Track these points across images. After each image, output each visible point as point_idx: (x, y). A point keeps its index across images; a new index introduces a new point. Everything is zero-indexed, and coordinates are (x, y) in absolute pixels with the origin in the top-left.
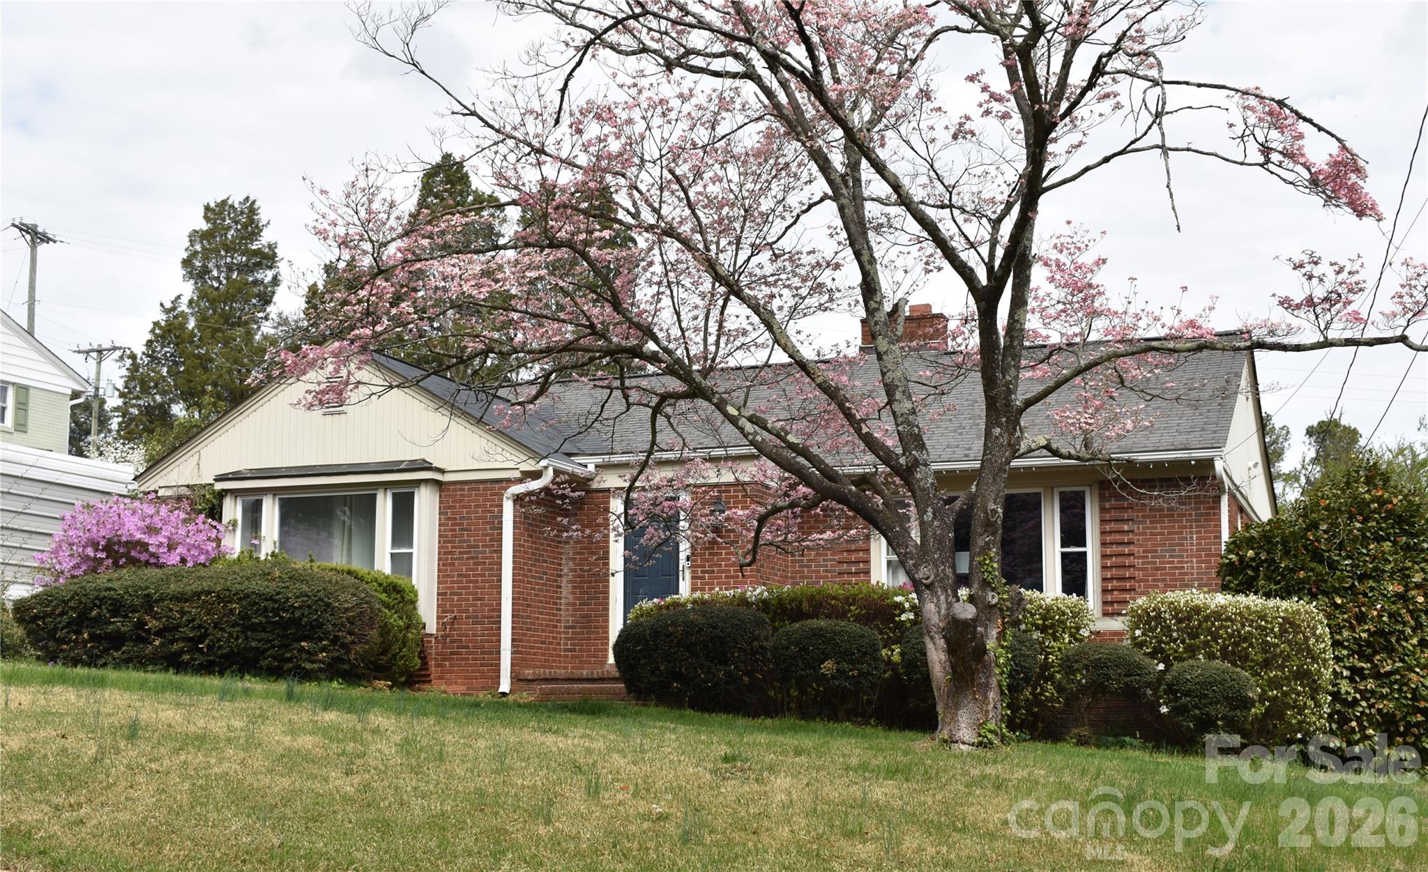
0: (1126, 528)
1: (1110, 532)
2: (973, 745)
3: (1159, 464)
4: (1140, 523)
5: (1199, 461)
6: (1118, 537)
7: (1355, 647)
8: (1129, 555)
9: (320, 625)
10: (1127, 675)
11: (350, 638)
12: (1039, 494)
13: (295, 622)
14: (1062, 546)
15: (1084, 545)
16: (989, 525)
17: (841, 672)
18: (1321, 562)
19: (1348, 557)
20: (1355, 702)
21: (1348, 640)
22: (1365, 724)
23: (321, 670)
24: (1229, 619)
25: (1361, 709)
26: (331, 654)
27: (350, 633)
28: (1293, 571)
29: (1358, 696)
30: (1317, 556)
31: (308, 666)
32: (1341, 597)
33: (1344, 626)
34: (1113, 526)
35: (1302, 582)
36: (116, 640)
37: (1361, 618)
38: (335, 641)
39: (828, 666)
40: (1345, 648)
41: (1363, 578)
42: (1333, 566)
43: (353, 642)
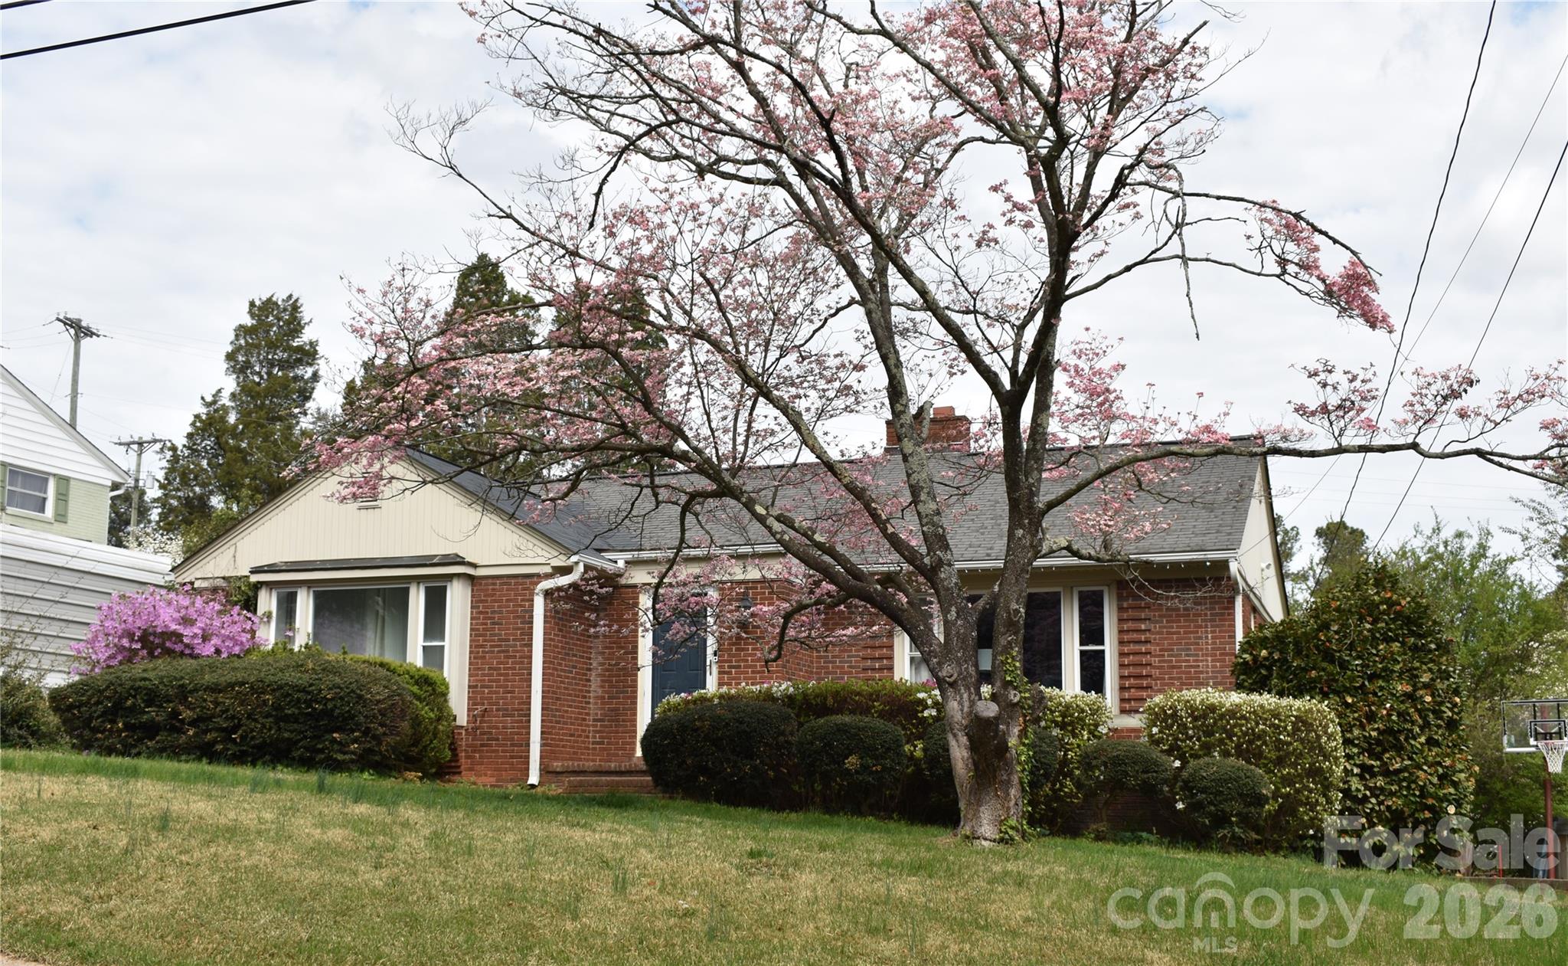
0: (1143, 627)
1: (1128, 631)
2: (994, 841)
3: (1175, 565)
4: (1157, 622)
5: (1214, 563)
6: (1135, 636)
7: (1365, 745)
8: (1146, 653)
9: (352, 717)
10: (1143, 772)
11: (381, 730)
12: (1058, 594)
13: (326, 713)
14: (1082, 644)
15: (1102, 643)
16: (1011, 625)
17: (865, 768)
18: (1332, 661)
19: (1359, 657)
20: (1365, 799)
21: (1358, 739)
22: (1375, 820)
23: (352, 761)
24: (1243, 717)
25: (1370, 806)
26: (362, 746)
27: (382, 725)
28: (1305, 670)
29: (1368, 793)
30: (1328, 656)
31: (340, 757)
32: (1351, 696)
33: (1355, 725)
34: (1130, 625)
35: (1313, 681)
36: (151, 730)
37: (1371, 717)
38: (366, 732)
39: (852, 762)
40: (1356, 746)
41: (1372, 678)
42: (1344, 665)
43: (384, 734)
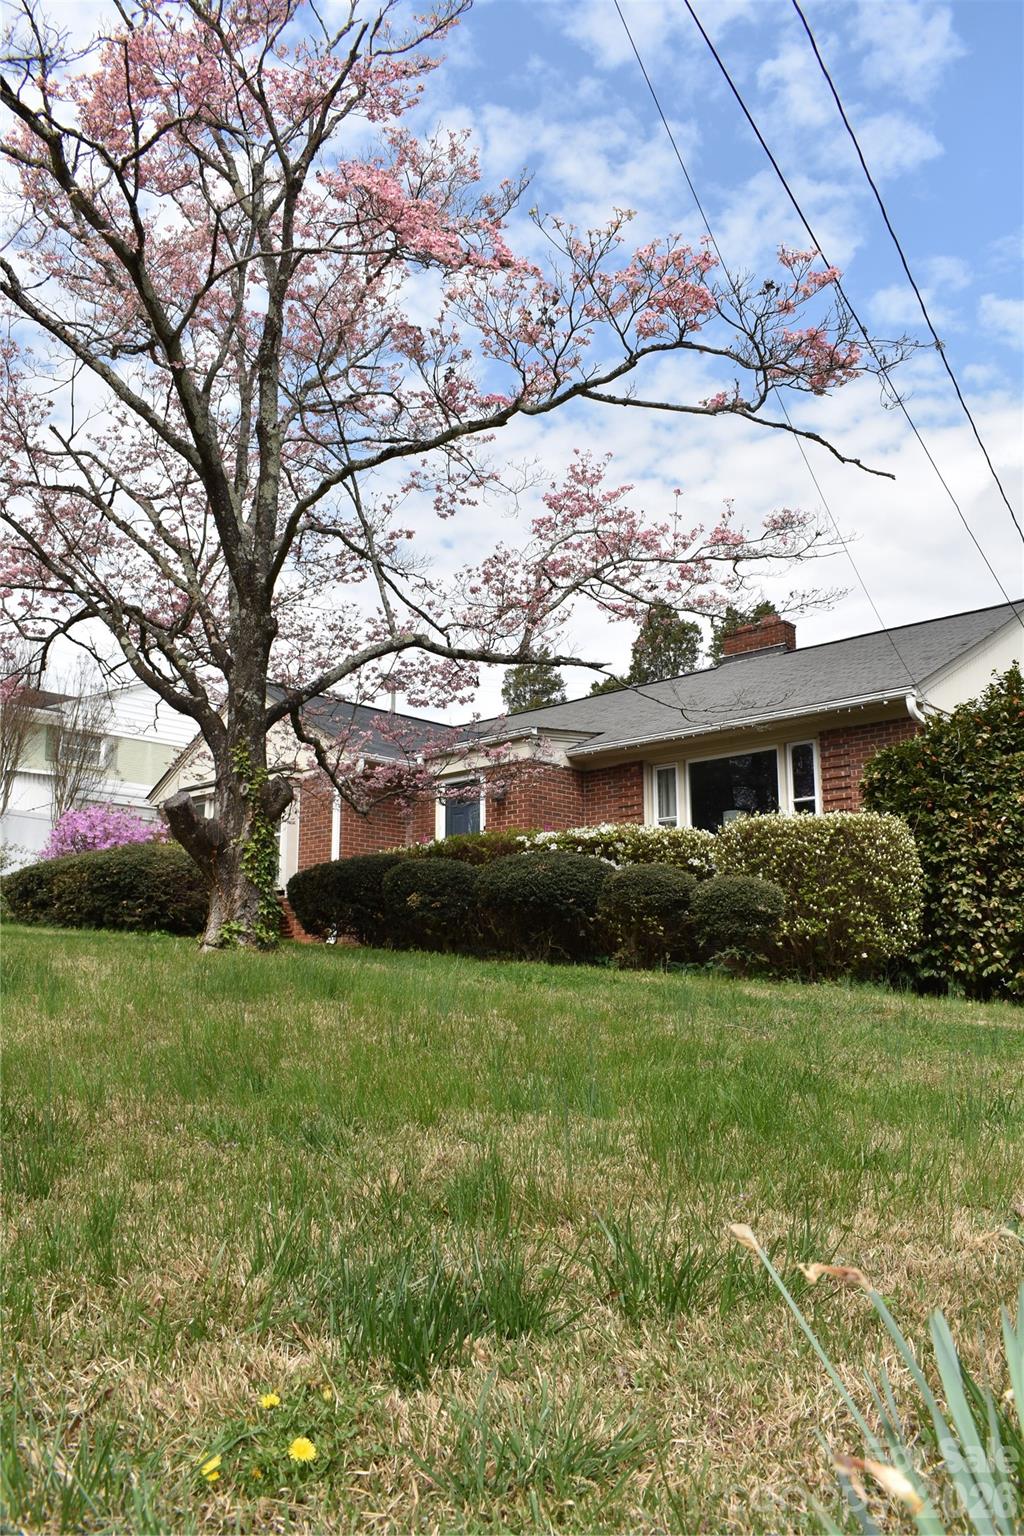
0: (843, 774)
1: (830, 779)
3: (856, 708)
4: (855, 767)
5: (891, 701)
6: (836, 783)
7: (974, 863)
8: (847, 799)
9: (136, 887)
11: (164, 898)
12: (775, 751)
13: (115, 885)
14: (796, 797)
15: (813, 794)
17: (424, 905)
18: (938, 776)
19: (970, 769)
20: (977, 924)
21: (967, 856)
22: (994, 945)
23: (137, 923)
24: (785, 834)
25: (984, 930)
26: (146, 911)
27: (166, 894)
28: (908, 788)
29: (980, 916)
30: (935, 771)
31: (129, 919)
32: (957, 810)
33: (961, 842)
34: (833, 773)
35: (915, 798)
36: (43, 905)
37: (982, 832)
38: (150, 899)
39: (414, 899)
40: (963, 864)
41: (987, 789)
42: (953, 779)
43: (169, 901)
